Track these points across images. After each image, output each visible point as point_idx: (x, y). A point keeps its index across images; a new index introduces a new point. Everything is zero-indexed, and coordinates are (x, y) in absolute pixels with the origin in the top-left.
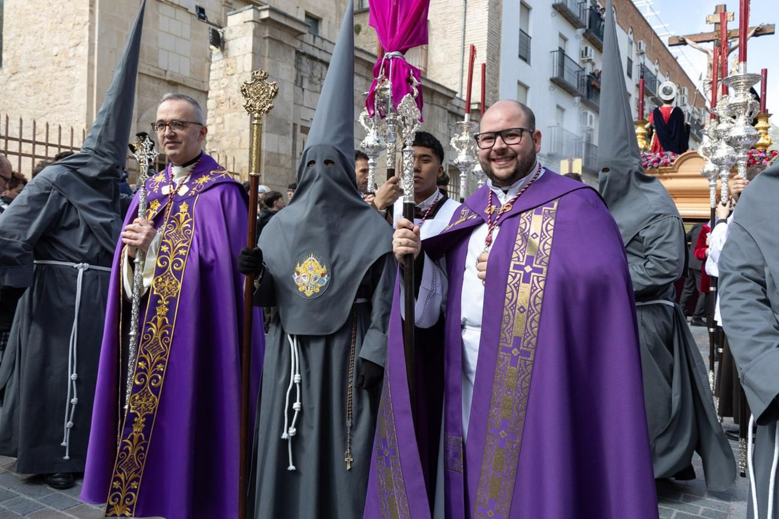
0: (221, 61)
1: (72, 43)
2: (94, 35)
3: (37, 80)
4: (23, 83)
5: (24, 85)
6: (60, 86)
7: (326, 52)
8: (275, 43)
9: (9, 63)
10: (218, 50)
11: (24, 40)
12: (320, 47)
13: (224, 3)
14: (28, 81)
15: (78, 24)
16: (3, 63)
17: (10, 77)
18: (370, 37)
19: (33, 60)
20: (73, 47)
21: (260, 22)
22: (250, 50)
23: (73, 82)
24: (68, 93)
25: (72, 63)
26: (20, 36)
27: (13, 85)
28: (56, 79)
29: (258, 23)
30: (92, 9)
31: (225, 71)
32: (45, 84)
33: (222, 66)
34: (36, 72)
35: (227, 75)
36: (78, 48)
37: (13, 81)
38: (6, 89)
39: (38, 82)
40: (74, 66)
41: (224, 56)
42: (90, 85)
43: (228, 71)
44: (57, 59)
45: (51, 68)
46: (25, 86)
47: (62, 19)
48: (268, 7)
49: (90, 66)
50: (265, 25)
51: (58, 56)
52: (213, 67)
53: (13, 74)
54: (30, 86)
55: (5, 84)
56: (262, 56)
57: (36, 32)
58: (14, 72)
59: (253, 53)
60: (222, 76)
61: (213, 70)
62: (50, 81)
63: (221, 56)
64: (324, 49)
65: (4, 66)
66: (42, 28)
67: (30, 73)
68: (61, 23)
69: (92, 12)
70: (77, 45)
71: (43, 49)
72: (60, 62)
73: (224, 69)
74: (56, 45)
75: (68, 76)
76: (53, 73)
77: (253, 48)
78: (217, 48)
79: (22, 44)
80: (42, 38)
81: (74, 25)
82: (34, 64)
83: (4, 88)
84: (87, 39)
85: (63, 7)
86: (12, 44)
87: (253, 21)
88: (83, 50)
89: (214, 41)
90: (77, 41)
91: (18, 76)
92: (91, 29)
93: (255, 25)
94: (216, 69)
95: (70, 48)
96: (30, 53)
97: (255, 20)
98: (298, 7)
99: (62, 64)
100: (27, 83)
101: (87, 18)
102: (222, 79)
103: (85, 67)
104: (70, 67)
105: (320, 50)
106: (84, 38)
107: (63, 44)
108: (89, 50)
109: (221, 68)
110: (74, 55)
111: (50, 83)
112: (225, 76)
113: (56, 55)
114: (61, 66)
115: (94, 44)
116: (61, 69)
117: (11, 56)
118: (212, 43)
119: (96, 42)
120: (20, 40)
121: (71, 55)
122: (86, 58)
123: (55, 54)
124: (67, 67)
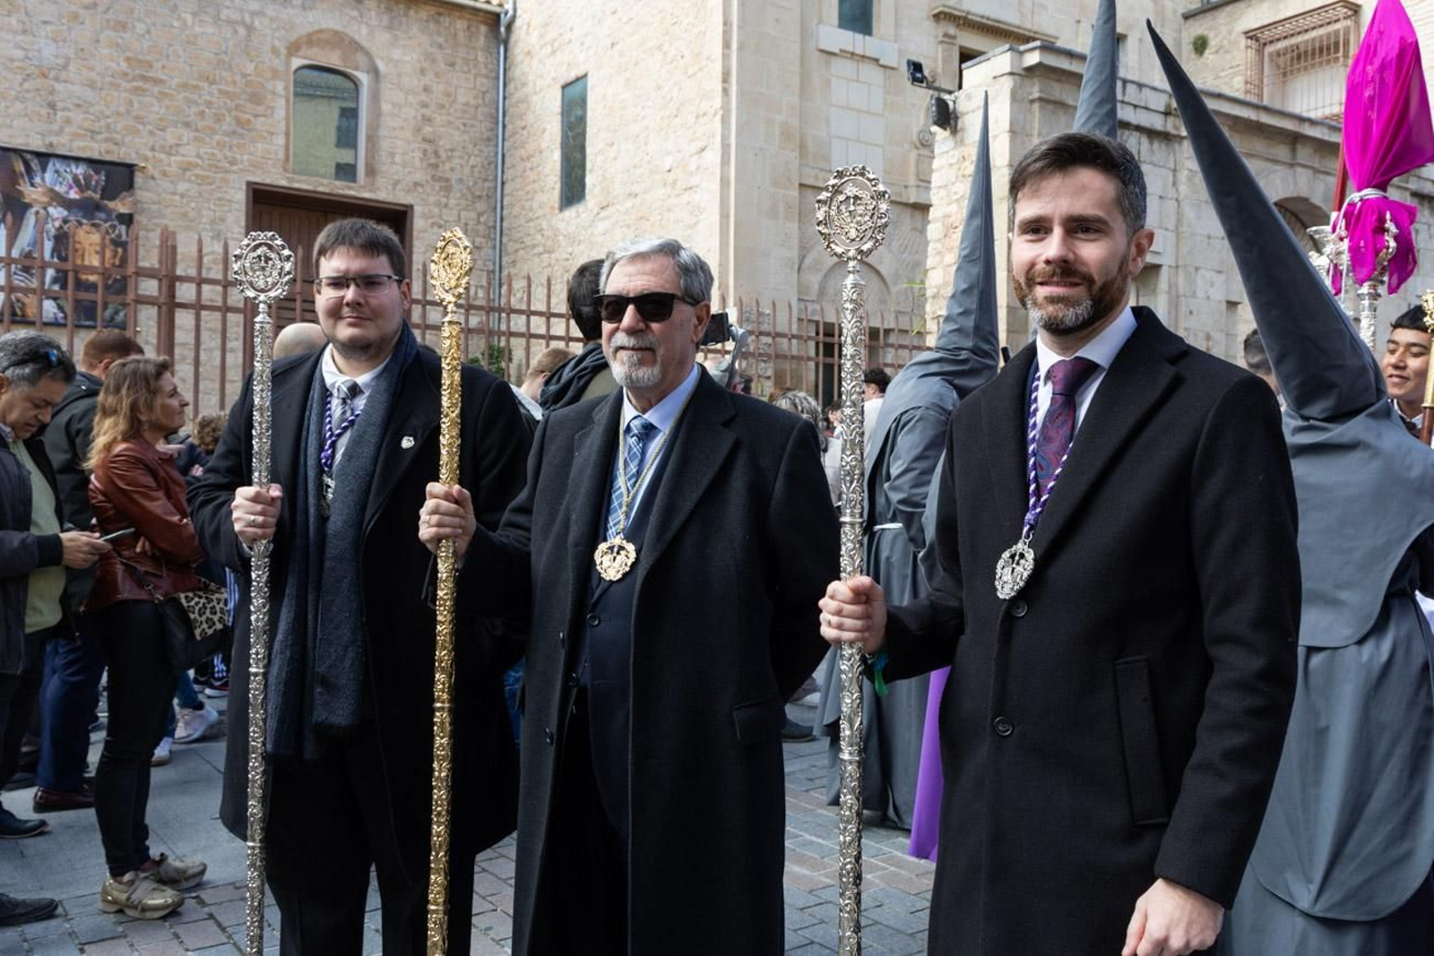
0: (951, 153)
1: (694, 147)
2: (729, 131)
3: (640, 215)
4: (618, 222)
5: (621, 224)
6: (677, 221)
7: (1146, 108)
8: (1050, 107)
9: (597, 191)
10: (947, 133)
11: (618, 151)
12: (1134, 102)
13: (941, 38)
14: (625, 217)
15: (705, 114)
16: (587, 191)
17: (598, 214)
18: (1228, 56)
19: (633, 183)
20: (696, 153)
21: (1022, 72)
22: (1007, 126)
23: (696, 213)
24: (689, 232)
25: (695, 180)
26: (613, 144)
27: (601, 226)
28: (669, 210)
29: (1019, 75)
30: (726, 85)
31: (959, 169)
32: (652, 219)
33: (953, 161)
34: (638, 201)
35: (964, 176)
36: (704, 154)
37: (603, 219)
38: (592, 234)
39: (642, 218)
40: (697, 186)
41: (956, 143)
42: (724, 216)
43: (966, 168)
44: (671, 176)
45: (662, 192)
46: (621, 227)
47: (678, 109)
48: (1038, 43)
49: (724, 182)
50: (1032, 78)
51: (673, 172)
52: (936, 164)
53: (602, 208)
54: (628, 226)
55: (590, 226)
56: (1027, 135)
57: (638, 136)
58: (605, 204)
59: (1013, 132)
60: (954, 179)
61: (937, 170)
62: (660, 214)
63: (950, 143)
64: (1142, 104)
65: (588, 197)
66: (646, 128)
67: (629, 204)
68: (676, 116)
69: (725, 91)
70: (703, 150)
71: (649, 162)
72: (675, 182)
73: (956, 167)
74: (669, 153)
75: (689, 203)
76: (664, 200)
77: (1011, 124)
78: (945, 129)
79: (615, 159)
80: (646, 144)
81: (697, 117)
82: (636, 188)
83: (589, 232)
84: (718, 138)
85: (680, 89)
86: (600, 158)
87: (1011, 74)
88: (713, 157)
89: (939, 119)
90: (701, 144)
91: (611, 209)
92: (725, 121)
93: (1015, 81)
94: (942, 168)
95: (691, 156)
96: (628, 171)
97: (1014, 71)
98: (1078, 22)
99: (679, 184)
100: (625, 220)
101: (718, 102)
102: (953, 184)
103: (715, 186)
104: (691, 188)
105: (1136, 106)
106: (713, 137)
107: (679, 151)
108: (723, 156)
109: (951, 165)
110: (697, 169)
111: (659, 218)
112: (960, 179)
113: (670, 171)
114: (677, 187)
115: (729, 145)
116: (676, 192)
117: (600, 179)
118: (936, 123)
119: (733, 141)
120: (613, 152)
121: (693, 168)
122: (718, 171)
123: (667, 168)
124: (686, 189)
